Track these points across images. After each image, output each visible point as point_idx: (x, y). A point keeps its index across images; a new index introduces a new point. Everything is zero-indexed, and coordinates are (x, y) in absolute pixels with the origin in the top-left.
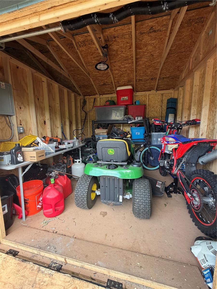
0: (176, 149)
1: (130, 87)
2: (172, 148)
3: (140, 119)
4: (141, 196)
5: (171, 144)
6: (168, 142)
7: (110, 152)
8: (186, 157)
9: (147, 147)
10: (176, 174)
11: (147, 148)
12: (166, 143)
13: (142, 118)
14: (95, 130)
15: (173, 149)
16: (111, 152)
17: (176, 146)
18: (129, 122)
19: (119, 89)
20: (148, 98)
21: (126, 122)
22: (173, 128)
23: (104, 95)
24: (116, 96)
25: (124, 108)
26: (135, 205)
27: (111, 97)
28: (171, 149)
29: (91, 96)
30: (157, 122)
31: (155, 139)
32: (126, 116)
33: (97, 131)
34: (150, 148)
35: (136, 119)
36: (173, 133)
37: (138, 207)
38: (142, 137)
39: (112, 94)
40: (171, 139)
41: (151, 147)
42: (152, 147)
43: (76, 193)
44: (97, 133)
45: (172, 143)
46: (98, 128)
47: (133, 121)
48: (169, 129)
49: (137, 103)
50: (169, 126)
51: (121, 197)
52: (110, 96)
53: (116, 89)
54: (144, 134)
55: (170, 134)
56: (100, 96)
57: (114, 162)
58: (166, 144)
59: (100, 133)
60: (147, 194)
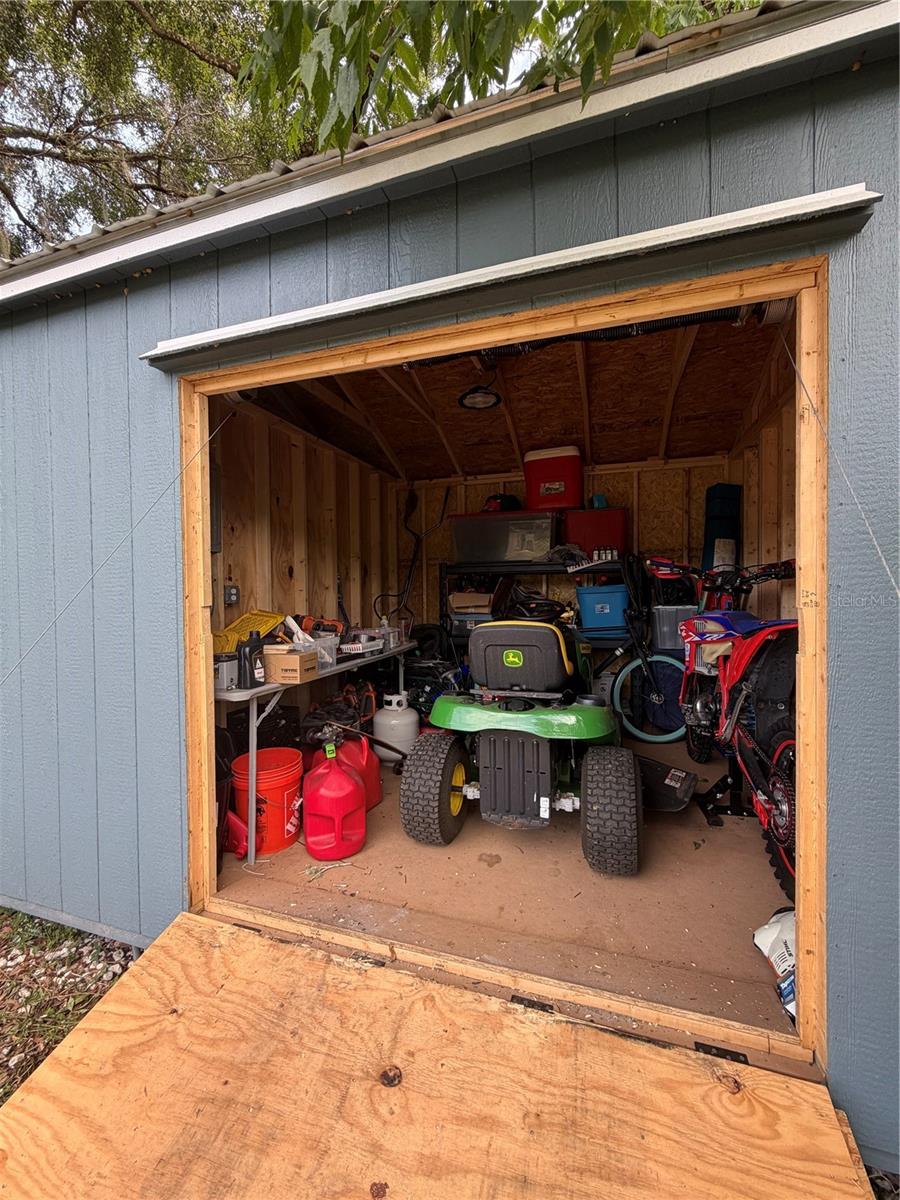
0: (726, 658)
1: (570, 451)
2: (715, 656)
3: (609, 558)
4: (607, 793)
5: (712, 642)
6: (701, 635)
7: (511, 659)
8: (754, 680)
9: (638, 657)
10: (731, 740)
11: (639, 662)
12: (697, 639)
13: (615, 553)
14: (451, 597)
15: (718, 658)
16: (513, 659)
17: (723, 648)
18: (570, 570)
19: (531, 456)
20: (635, 485)
21: (561, 568)
22: (720, 588)
23: (479, 477)
24: (523, 478)
25: (550, 521)
26: (590, 820)
27: (505, 483)
28: (711, 660)
29: (435, 481)
30: (665, 571)
31: (665, 629)
32: (559, 547)
33: (456, 600)
34: (649, 659)
35: (596, 557)
36: (719, 607)
37: (598, 826)
38: (619, 621)
39: (509, 471)
40: (712, 626)
41: (652, 656)
42: (656, 658)
43: (405, 787)
44: (457, 608)
45: (715, 637)
46: (461, 590)
47: (585, 566)
48: (706, 593)
49: (596, 505)
50: (705, 581)
51: (545, 803)
52: (500, 478)
53: (523, 456)
54: (625, 611)
55: (708, 608)
56: (466, 480)
57: (522, 690)
58: (698, 644)
59: (468, 607)
60: (626, 788)
